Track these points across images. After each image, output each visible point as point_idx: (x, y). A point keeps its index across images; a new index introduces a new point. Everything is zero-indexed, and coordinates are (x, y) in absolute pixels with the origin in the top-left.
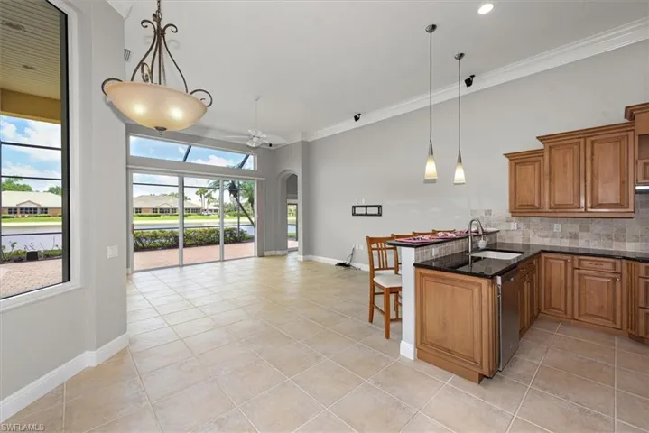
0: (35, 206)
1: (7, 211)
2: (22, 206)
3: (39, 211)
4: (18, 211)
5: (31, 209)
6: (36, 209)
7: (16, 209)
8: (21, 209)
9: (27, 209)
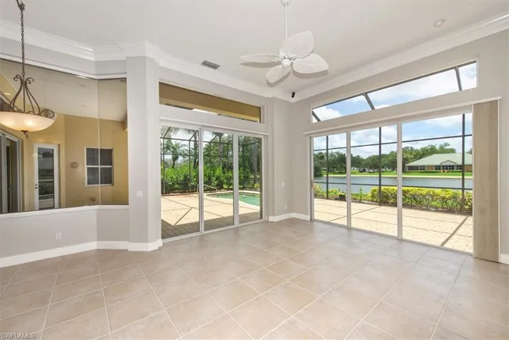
0: (453, 164)
1: (434, 168)
2: (443, 164)
3: (455, 168)
4: (441, 168)
5: (450, 166)
6: (453, 166)
7: (439, 166)
8: (443, 166)
9: (447, 166)
